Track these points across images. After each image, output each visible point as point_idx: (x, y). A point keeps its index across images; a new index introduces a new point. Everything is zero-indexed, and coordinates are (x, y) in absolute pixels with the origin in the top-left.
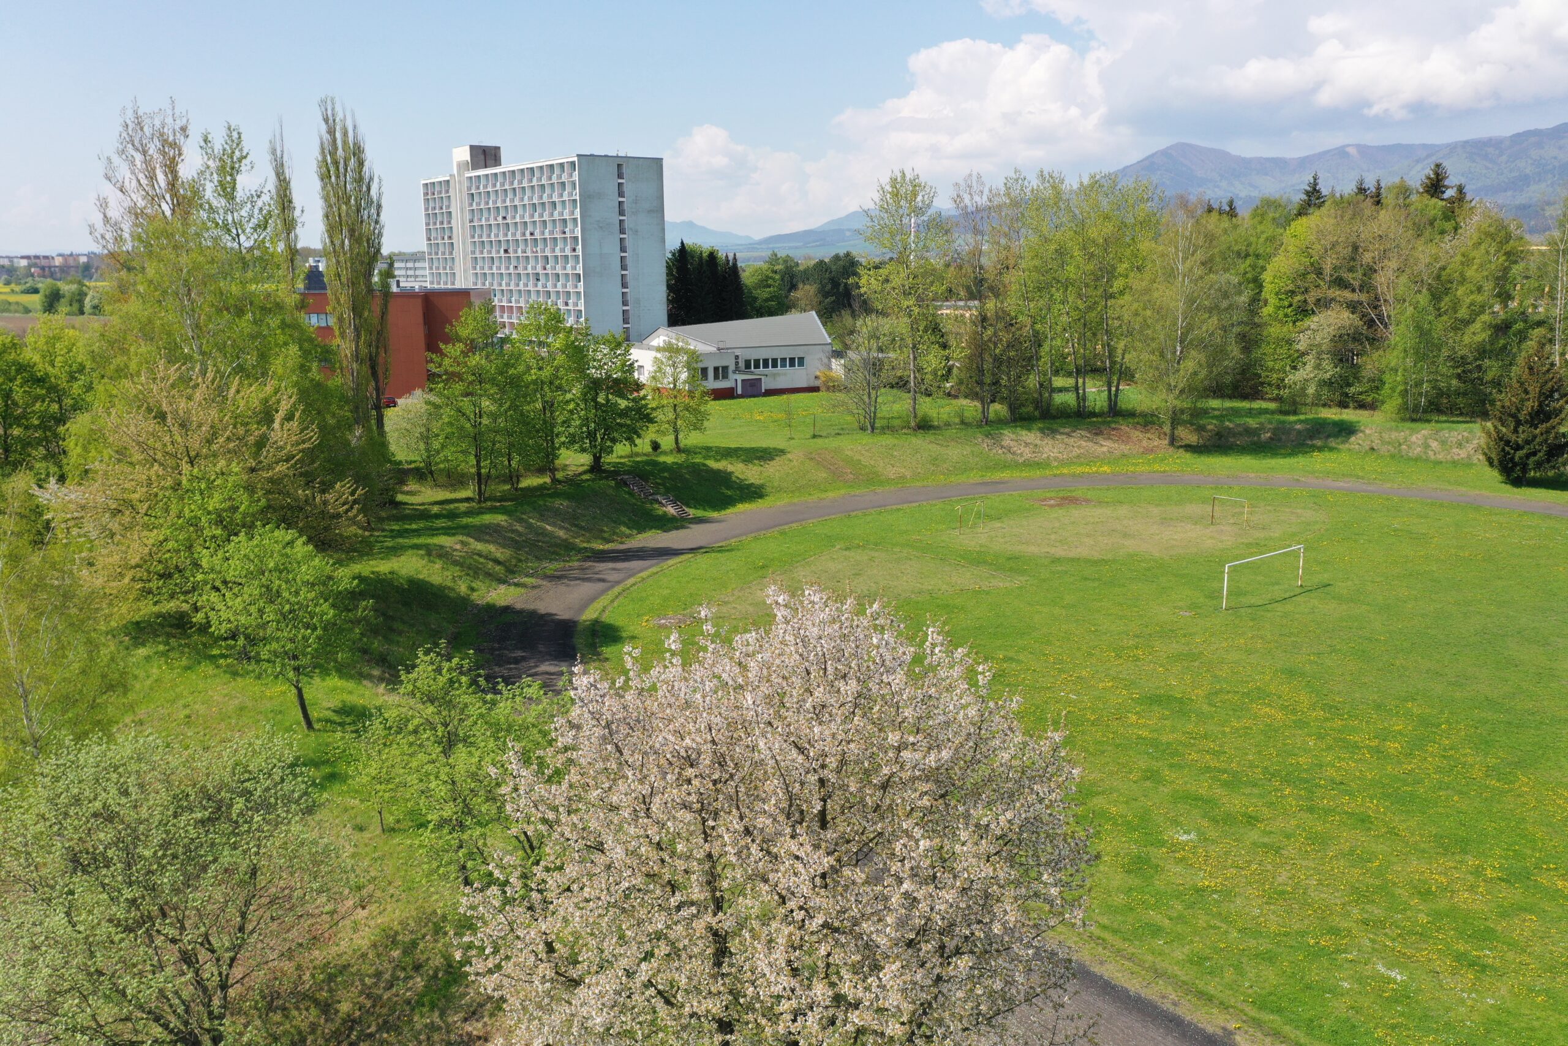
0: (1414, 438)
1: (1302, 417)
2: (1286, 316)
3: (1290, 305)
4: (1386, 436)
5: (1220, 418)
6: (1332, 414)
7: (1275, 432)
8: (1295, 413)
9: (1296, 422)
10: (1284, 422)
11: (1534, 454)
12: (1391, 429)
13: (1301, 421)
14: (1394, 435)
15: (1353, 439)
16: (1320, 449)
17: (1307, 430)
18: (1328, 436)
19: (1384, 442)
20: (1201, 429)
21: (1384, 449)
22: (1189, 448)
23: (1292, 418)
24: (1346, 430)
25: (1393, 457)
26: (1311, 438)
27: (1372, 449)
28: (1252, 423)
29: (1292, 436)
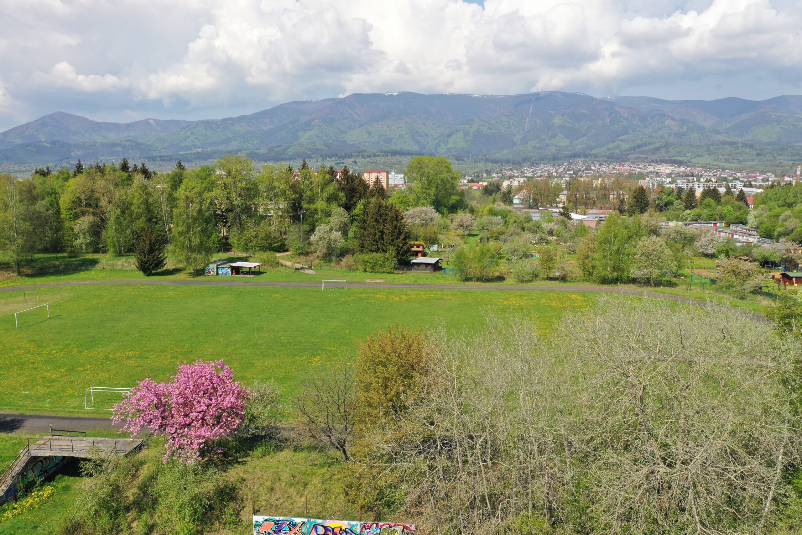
0: (119, 263)
1: (78, 259)
2: (70, 218)
3: (71, 214)
4: (109, 263)
5: (42, 262)
6: (90, 256)
7: (66, 265)
8: (76, 257)
9: (74, 261)
10: (69, 261)
11: (151, 265)
12: (111, 260)
13: (77, 261)
14: (112, 262)
15: (97, 265)
16: (84, 271)
17: (79, 264)
18: (87, 265)
19: (108, 265)
20: (33, 267)
21: (108, 268)
22: (28, 275)
23: (74, 259)
24: (94, 262)
25: (111, 270)
26: (81, 266)
27: (104, 268)
28: (57, 263)
29: (73, 266)
